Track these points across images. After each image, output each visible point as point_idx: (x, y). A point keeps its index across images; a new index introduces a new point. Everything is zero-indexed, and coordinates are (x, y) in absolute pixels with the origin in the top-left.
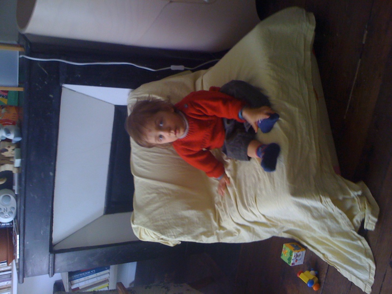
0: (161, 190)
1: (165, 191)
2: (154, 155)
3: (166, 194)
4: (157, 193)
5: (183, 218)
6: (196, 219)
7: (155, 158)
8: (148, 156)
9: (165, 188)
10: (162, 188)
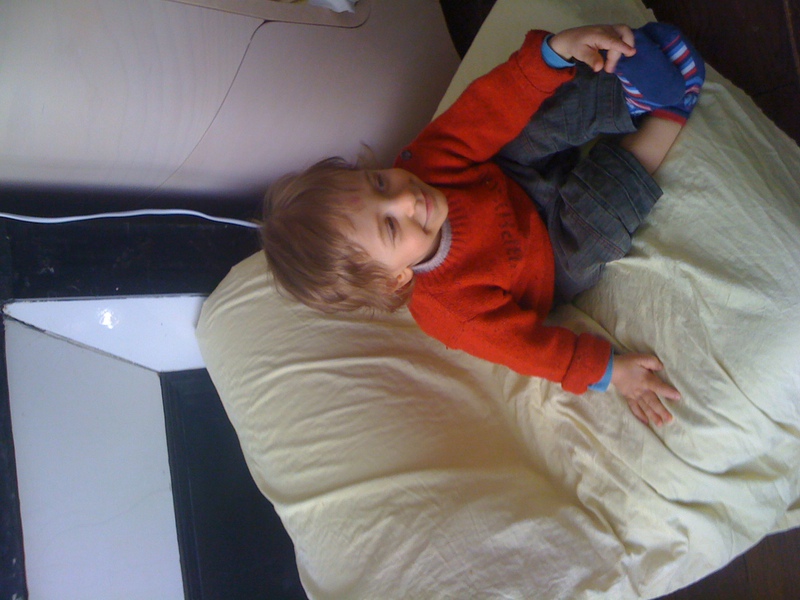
0: (402, 500)
1: (416, 497)
2: (342, 416)
3: (420, 506)
4: (391, 514)
5: (505, 556)
6: (543, 547)
8: (318, 425)
9: (413, 489)
10: (402, 493)
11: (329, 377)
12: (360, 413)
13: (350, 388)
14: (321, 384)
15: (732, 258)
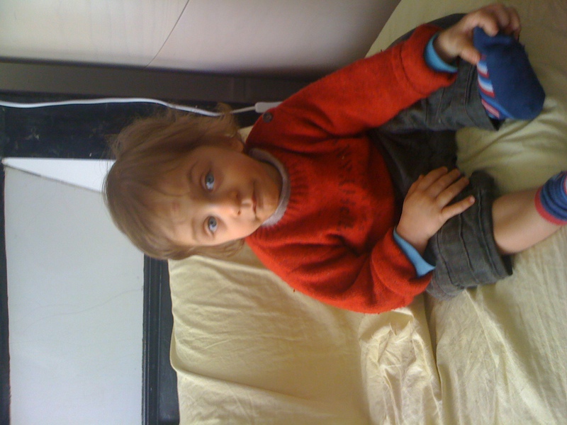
0: (231, 408)
1: (240, 410)
2: (215, 313)
3: (242, 420)
4: (220, 417)
7: (217, 320)
8: (199, 314)
9: (242, 402)
10: (233, 401)
11: (218, 276)
12: (229, 316)
13: (229, 291)
14: (211, 279)
15: (542, 351)
